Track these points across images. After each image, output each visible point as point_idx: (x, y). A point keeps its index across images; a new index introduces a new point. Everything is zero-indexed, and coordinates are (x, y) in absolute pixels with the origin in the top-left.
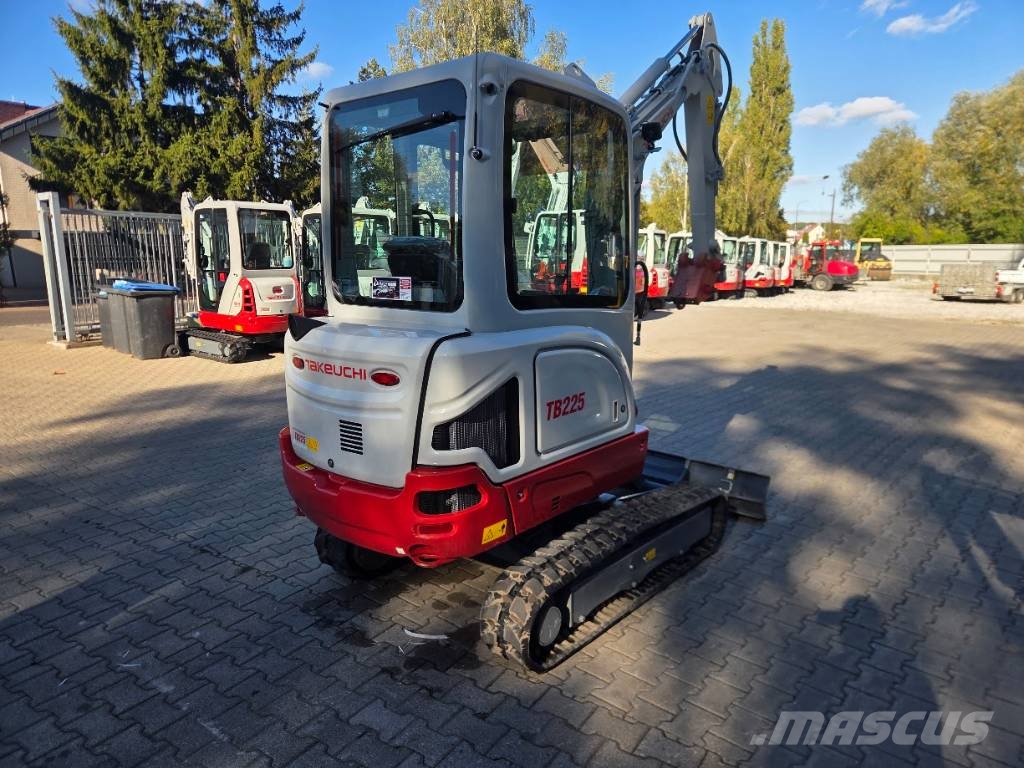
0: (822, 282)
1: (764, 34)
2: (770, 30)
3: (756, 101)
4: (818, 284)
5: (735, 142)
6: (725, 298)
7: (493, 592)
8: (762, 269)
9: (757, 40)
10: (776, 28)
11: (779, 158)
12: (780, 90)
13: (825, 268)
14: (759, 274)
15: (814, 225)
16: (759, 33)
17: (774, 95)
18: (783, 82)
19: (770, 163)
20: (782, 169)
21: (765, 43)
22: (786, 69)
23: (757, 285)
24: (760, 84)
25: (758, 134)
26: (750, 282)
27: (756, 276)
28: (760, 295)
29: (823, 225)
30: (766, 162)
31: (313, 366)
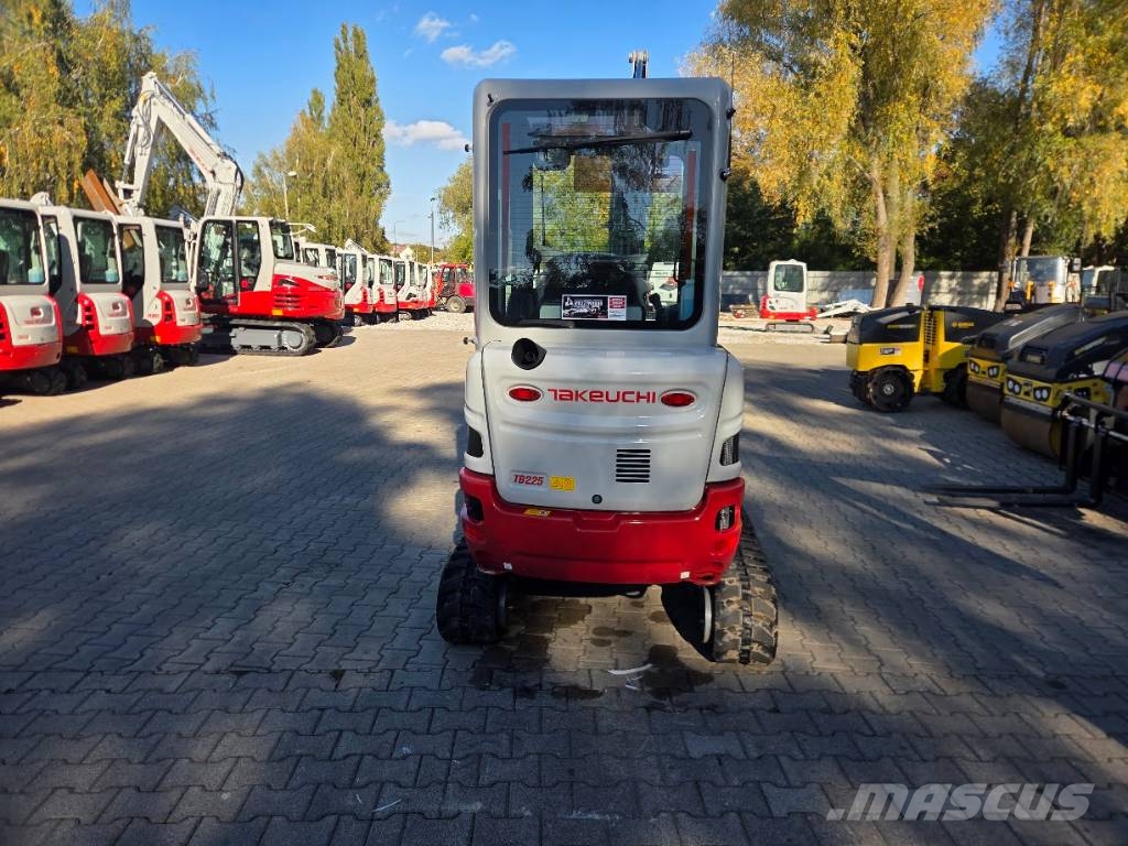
0: (456, 305)
1: (345, 41)
2: (350, 35)
3: (345, 110)
4: (453, 306)
5: (333, 153)
6: (385, 321)
7: (725, 601)
8: (413, 290)
9: (338, 44)
10: (356, 35)
11: (375, 174)
12: (368, 102)
13: (457, 291)
14: (410, 295)
15: (404, 246)
16: (339, 36)
17: (364, 106)
18: (371, 95)
19: (367, 179)
20: (380, 186)
21: (347, 48)
22: (373, 81)
23: (410, 307)
24: (347, 93)
25: (351, 146)
26: (403, 303)
27: (408, 298)
28: (414, 318)
29: (412, 247)
30: (363, 176)
31: (566, 395)
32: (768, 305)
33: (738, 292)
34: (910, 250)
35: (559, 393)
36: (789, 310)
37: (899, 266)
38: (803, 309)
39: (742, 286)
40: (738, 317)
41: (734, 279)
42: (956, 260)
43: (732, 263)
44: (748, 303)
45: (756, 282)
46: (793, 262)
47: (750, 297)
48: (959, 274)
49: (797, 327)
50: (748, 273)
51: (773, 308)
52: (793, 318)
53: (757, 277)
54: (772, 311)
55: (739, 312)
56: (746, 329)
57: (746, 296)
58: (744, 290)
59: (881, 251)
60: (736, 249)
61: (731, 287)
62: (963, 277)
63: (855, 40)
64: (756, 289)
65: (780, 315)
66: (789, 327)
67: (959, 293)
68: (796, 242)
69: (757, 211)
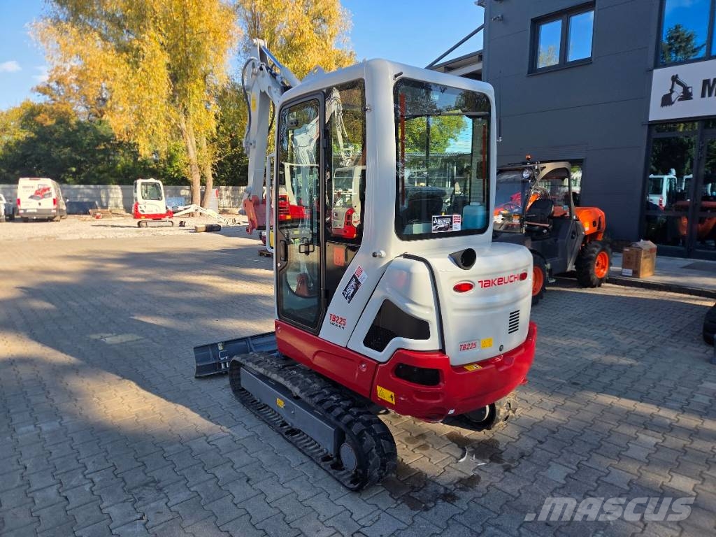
31: (487, 284)
32: (139, 209)
33: (86, 200)
34: (209, 173)
35: (484, 283)
36: (154, 212)
37: (203, 183)
38: (164, 211)
39: (88, 195)
40: (98, 218)
41: (81, 191)
42: (223, 179)
43: (71, 179)
44: (97, 208)
45: (99, 193)
46: (152, 180)
47: (97, 203)
48: (231, 187)
49: (162, 224)
50: (92, 186)
51: (143, 211)
52: (157, 217)
53: (100, 189)
54: (142, 213)
55: (98, 214)
56: (116, 226)
57: (94, 203)
58: (91, 198)
59: (194, 173)
60: (74, 169)
61: (79, 196)
62: (233, 190)
63: (162, 39)
64: (100, 198)
65: (148, 216)
66: (156, 224)
67: (232, 199)
68: (119, 165)
69: (86, 143)
